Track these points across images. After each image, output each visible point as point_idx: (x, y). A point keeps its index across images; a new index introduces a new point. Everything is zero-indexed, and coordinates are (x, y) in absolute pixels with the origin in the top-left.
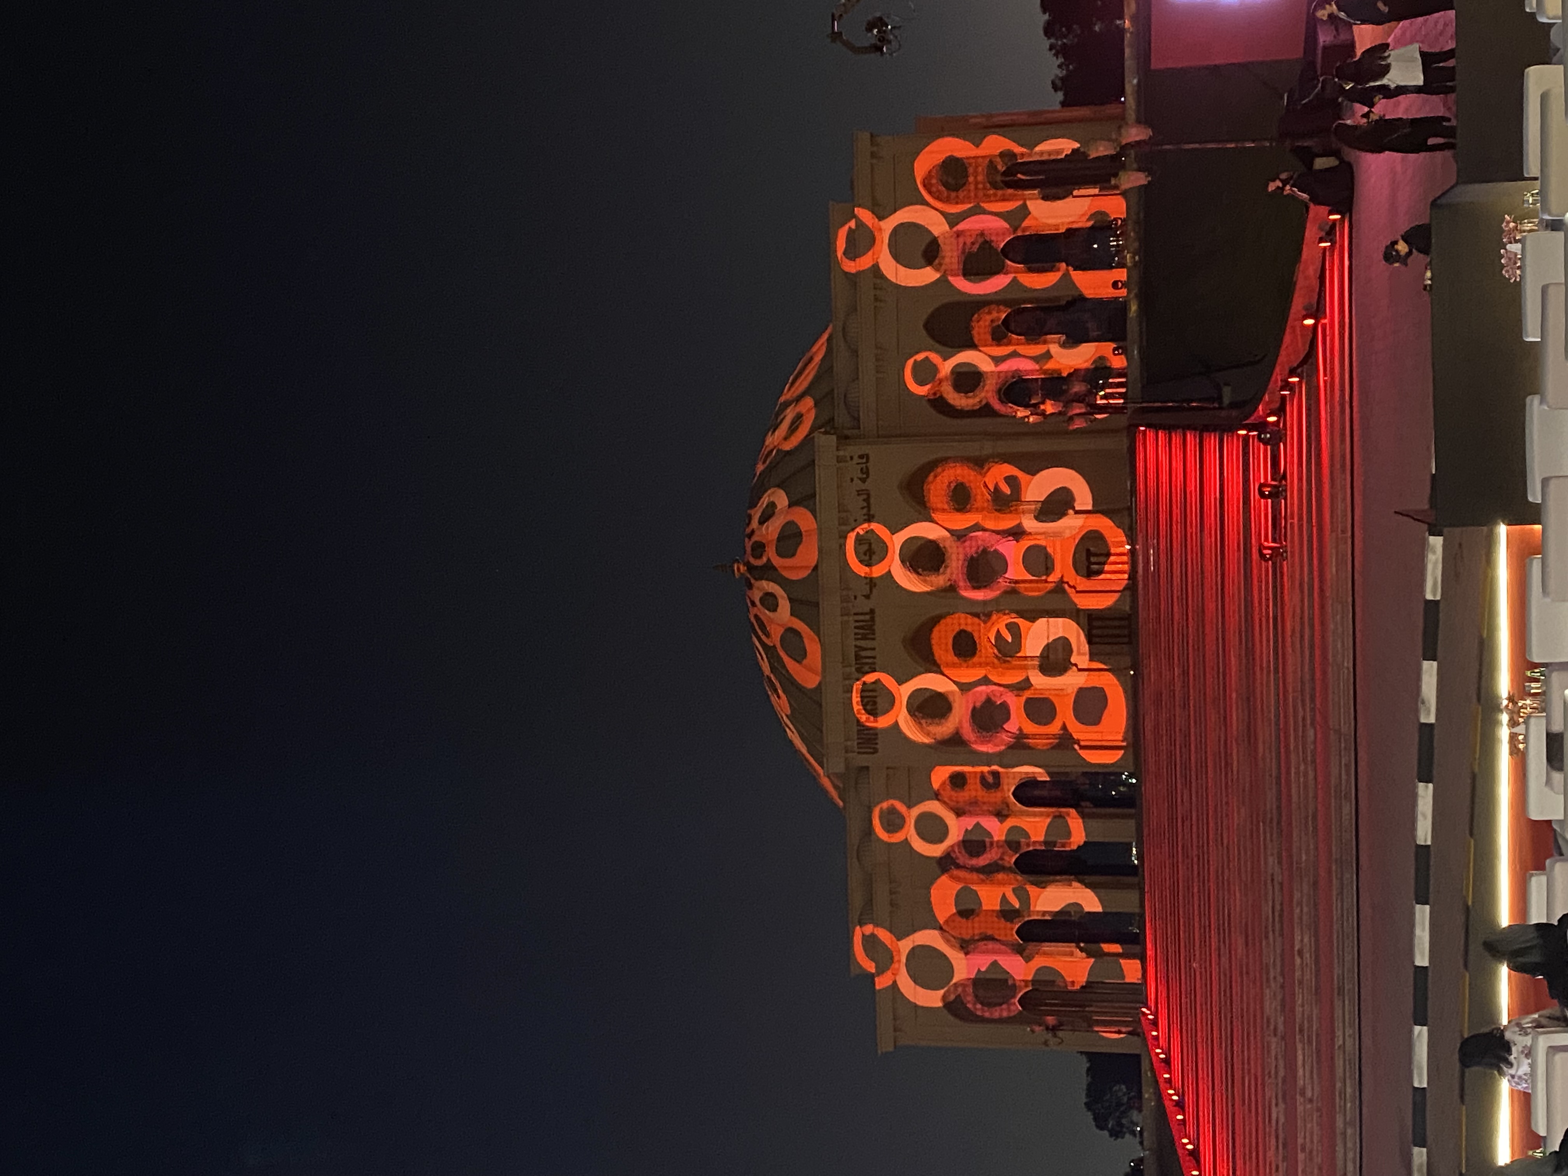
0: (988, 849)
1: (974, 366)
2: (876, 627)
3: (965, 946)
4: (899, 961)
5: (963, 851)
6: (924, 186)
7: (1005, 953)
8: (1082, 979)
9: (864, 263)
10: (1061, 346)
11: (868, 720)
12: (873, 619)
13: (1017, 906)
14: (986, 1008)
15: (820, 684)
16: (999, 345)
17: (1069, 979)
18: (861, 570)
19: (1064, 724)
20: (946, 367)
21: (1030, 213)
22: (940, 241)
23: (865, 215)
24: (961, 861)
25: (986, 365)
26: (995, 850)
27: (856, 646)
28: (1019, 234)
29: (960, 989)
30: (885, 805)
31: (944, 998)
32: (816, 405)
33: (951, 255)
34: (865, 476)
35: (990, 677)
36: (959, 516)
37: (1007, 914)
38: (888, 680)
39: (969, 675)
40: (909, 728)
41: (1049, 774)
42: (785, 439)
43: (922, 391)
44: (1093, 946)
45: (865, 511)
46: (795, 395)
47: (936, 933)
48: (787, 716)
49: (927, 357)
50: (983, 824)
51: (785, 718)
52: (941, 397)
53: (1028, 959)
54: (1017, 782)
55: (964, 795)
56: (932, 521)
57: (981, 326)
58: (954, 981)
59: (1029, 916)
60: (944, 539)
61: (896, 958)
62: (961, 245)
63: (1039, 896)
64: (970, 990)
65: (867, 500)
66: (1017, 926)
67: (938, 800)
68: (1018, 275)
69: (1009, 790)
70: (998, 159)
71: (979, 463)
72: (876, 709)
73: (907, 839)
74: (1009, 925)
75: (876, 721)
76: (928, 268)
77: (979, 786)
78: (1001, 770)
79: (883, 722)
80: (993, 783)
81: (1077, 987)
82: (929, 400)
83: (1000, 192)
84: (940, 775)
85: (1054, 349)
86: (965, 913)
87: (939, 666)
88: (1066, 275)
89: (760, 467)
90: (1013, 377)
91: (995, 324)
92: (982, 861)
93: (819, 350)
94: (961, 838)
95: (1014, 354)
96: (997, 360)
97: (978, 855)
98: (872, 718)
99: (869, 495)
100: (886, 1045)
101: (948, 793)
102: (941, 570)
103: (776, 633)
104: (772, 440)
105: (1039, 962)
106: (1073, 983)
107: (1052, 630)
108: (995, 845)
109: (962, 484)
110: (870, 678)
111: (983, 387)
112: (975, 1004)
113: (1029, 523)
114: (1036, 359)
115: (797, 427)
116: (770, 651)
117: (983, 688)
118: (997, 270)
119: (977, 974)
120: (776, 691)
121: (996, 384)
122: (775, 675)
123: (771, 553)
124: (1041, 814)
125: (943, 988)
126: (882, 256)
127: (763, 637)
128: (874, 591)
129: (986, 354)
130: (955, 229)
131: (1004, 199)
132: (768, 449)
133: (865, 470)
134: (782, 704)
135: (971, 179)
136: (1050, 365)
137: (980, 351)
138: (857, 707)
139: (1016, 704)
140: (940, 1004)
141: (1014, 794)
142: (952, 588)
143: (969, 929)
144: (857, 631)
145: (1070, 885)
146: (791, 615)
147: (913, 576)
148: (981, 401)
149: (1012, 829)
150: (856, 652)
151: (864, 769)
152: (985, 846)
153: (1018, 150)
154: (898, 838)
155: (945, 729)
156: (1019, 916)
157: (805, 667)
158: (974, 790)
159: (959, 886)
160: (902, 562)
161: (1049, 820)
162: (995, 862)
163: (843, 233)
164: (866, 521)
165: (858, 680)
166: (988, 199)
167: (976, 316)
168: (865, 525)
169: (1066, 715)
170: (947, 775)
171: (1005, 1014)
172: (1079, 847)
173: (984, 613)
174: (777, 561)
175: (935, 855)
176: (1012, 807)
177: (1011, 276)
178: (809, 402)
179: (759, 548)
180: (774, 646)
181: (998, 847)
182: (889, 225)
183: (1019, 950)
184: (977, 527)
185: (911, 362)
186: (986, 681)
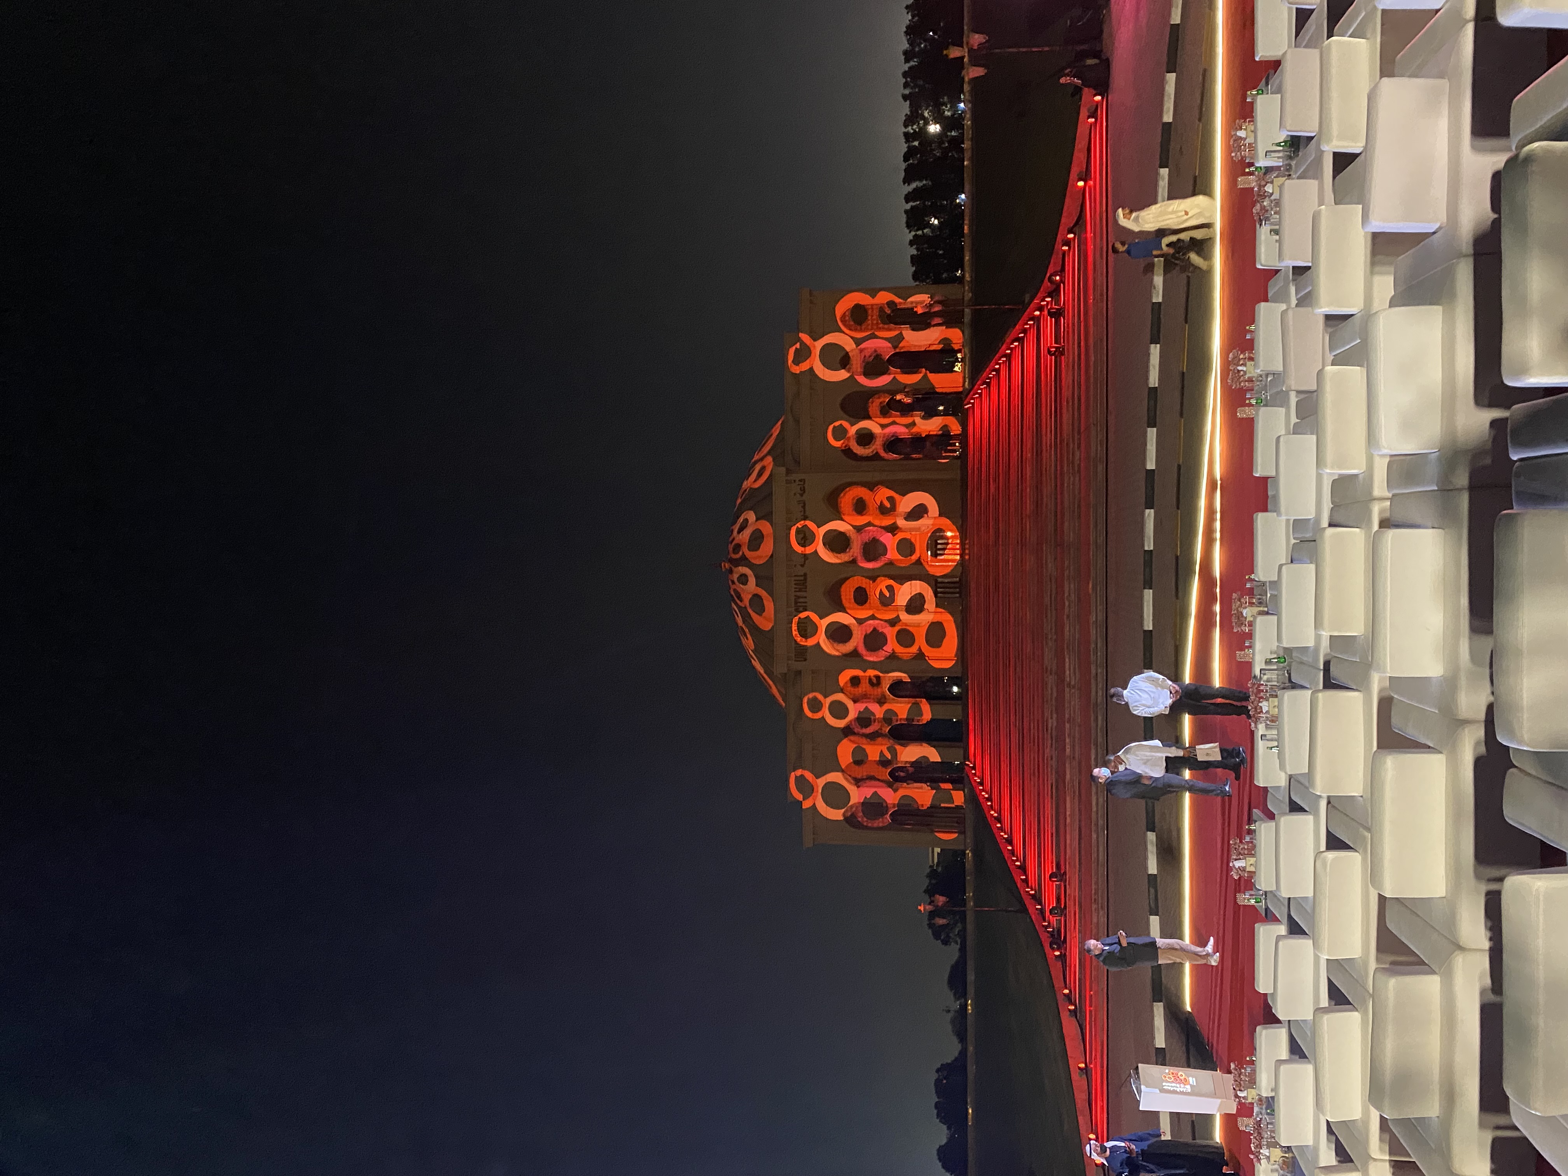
0: (873, 723)
1: (869, 429)
2: (807, 584)
3: (858, 782)
4: (818, 791)
5: (857, 724)
6: (842, 321)
7: (882, 787)
8: (928, 803)
9: (804, 366)
10: (922, 419)
11: (801, 641)
12: (805, 579)
13: (890, 758)
14: (869, 821)
15: (773, 627)
16: (884, 417)
17: (920, 803)
18: (799, 549)
19: (920, 648)
20: (853, 430)
21: (904, 338)
22: (850, 354)
23: (805, 337)
24: (856, 730)
25: (876, 429)
26: (876, 723)
27: (795, 596)
28: (898, 351)
29: (854, 809)
30: (811, 695)
31: (844, 815)
32: (774, 460)
33: (857, 363)
34: (802, 492)
35: (876, 615)
36: (860, 517)
37: (884, 763)
38: (814, 617)
39: (863, 614)
40: (825, 644)
41: (910, 678)
42: (755, 481)
43: (838, 444)
44: (934, 785)
45: (802, 514)
46: (761, 457)
47: (840, 774)
48: (752, 650)
49: (841, 424)
50: (870, 707)
51: (750, 651)
52: (849, 448)
53: (895, 791)
54: (891, 682)
55: (859, 690)
56: (842, 520)
57: (874, 406)
58: (850, 804)
59: (897, 764)
60: (850, 530)
61: (815, 790)
62: (863, 357)
63: (903, 752)
64: (860, 808)
65: (804, 507)
66: (889, 771)
67: (843, 693)
68: (896, 375)
69: (885, 688)
70: (886, 306)
71: (871, 486)
72: (806, 634)
73: (823, 717)
74: (884, 769)
75: (806, 642)
76: (843, 370)
77: (868, 685)
78: (881, 675)
79: (810, 642)
80: (876, 682)
81: (925, 808)
82: (842, 450)
83: (886, 326)
84: (844, 678)
85: (918, 420)
86: (858, 762)
87: (845, 609)
88: (925, 376)
89: (739, 501)
90: (892, 436)
91: (882, 405)
92: (868, 731)
93: (776, 431)
94: (856, 716)
95: (894, 423)
96: (883, 426)
97: (866, 727)
98: (804, 640)
99: (804, 504)
100: (808, 842)
101: (850, 688)
102: (848, 550)
103: (747, 599)
104: (746, 484)
105: (901, 792)
106: (922, 805)
107: (913, 589)
108: (877, 721)
109: (861, 498)
110: (803, 615)
111: (875, 442)
112: (862, 818)
113: (901, 522)
114: (907, 426)
115: (762, 474)
116: (743, 610)
117: (871, 622)
118: (885, 372)
119: (864, 800)
120: (746, 635)
121: (883, 441)
122: (745, 625)
123: (745, 550)
124: (905, 703)
125: (844, 808)
126: (815, 363)
127: (738, 602)
128: (807, 562)
129: (877, 423)
130: (859, 347)
131: (890, 330)
132: (744, 489)
133: (802, 489)
134: (749, 643)
135: (870, 318)
136: (915, 430)
137: (873, 421)
138: (795, 633)
139: (890, 633)
140: (842, 818)
141: (888, 689)
142: (854, 561)
143: (861, 772)
144: (796, 586)
145: (922, 745)
146: (757, 585)
147: (830, 554)
148: (873, 451)
149: (888, 711)
150: (795, 599)
151: (799, 673)
152: (871, 721)
153: (898, 300)
154: (818, 716)
155: (848, 647)
156: (889, 764)
157: (765, 618)
158: (864, 687)
159: (855, 746)
160: (824, 545)
161: (909, 705)
162: (877, 731)
163: (792, 351)
164: (802, 520)
165: (796, 616)
166: (879, 329)
167: (871, 400)
168: (802, 522)
169: (920, 641)
170: (848, 678)
171: (881, 825)
172: (928, 722)
173: (873, 577)
174: (748, 554)
175: (840, 726)
176: (887, 697)
177: (892, 376)
178: (769, 459)
179: (738, 547)
180: (745, 607)
181: (878, 722)
182: (820, 344)
183: (890, 785)
184: (869, 524)
185: (831, 427)
186: (873, 617)
